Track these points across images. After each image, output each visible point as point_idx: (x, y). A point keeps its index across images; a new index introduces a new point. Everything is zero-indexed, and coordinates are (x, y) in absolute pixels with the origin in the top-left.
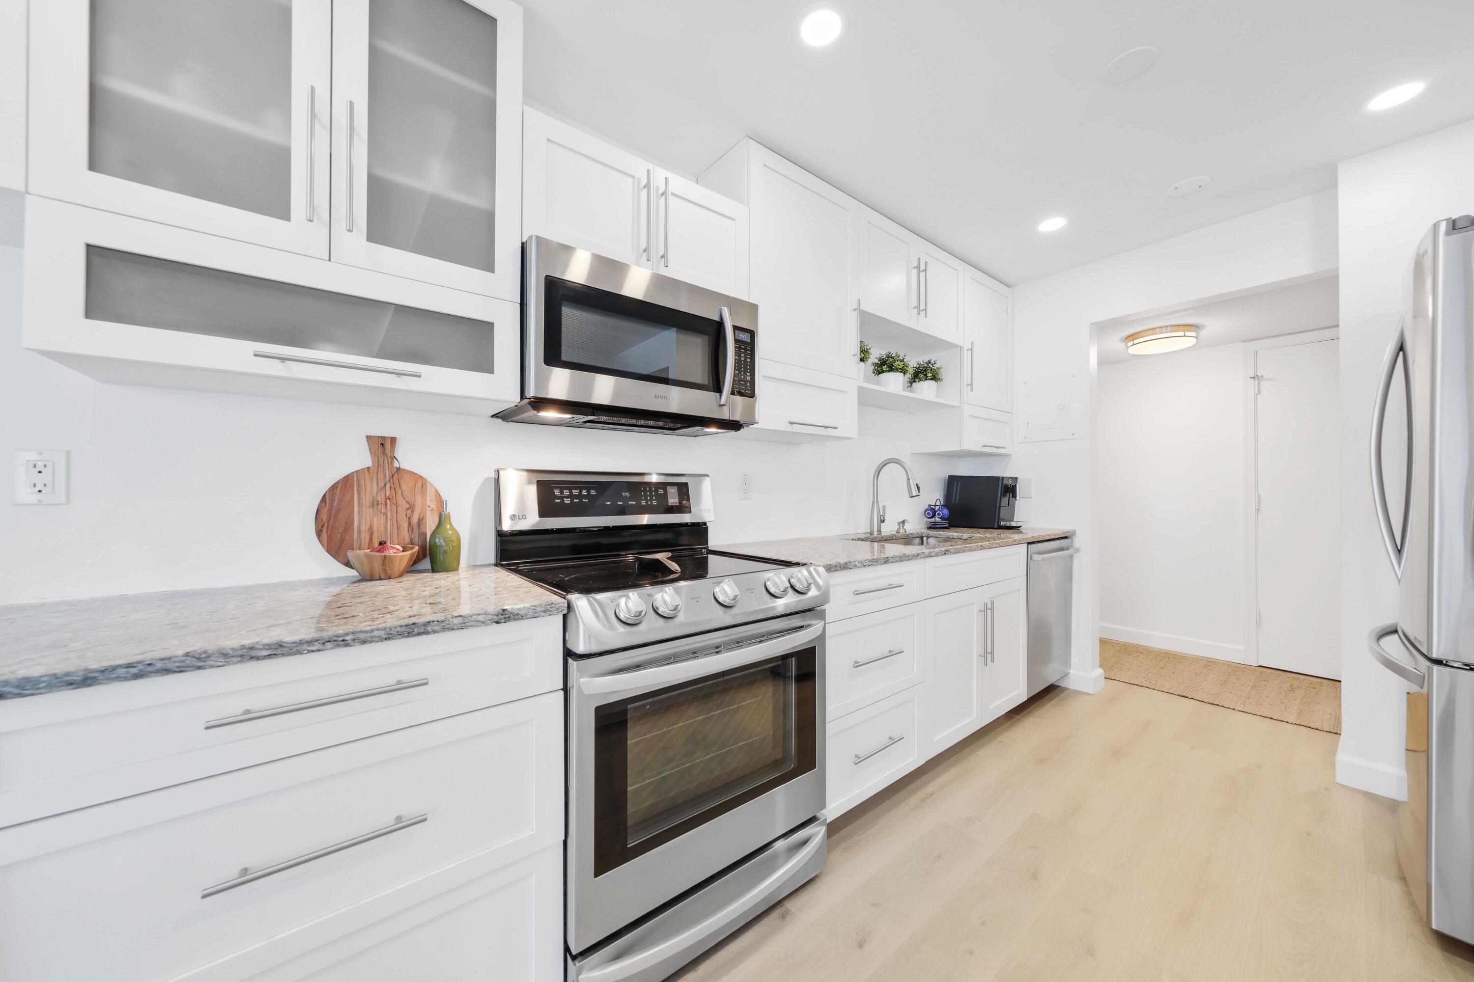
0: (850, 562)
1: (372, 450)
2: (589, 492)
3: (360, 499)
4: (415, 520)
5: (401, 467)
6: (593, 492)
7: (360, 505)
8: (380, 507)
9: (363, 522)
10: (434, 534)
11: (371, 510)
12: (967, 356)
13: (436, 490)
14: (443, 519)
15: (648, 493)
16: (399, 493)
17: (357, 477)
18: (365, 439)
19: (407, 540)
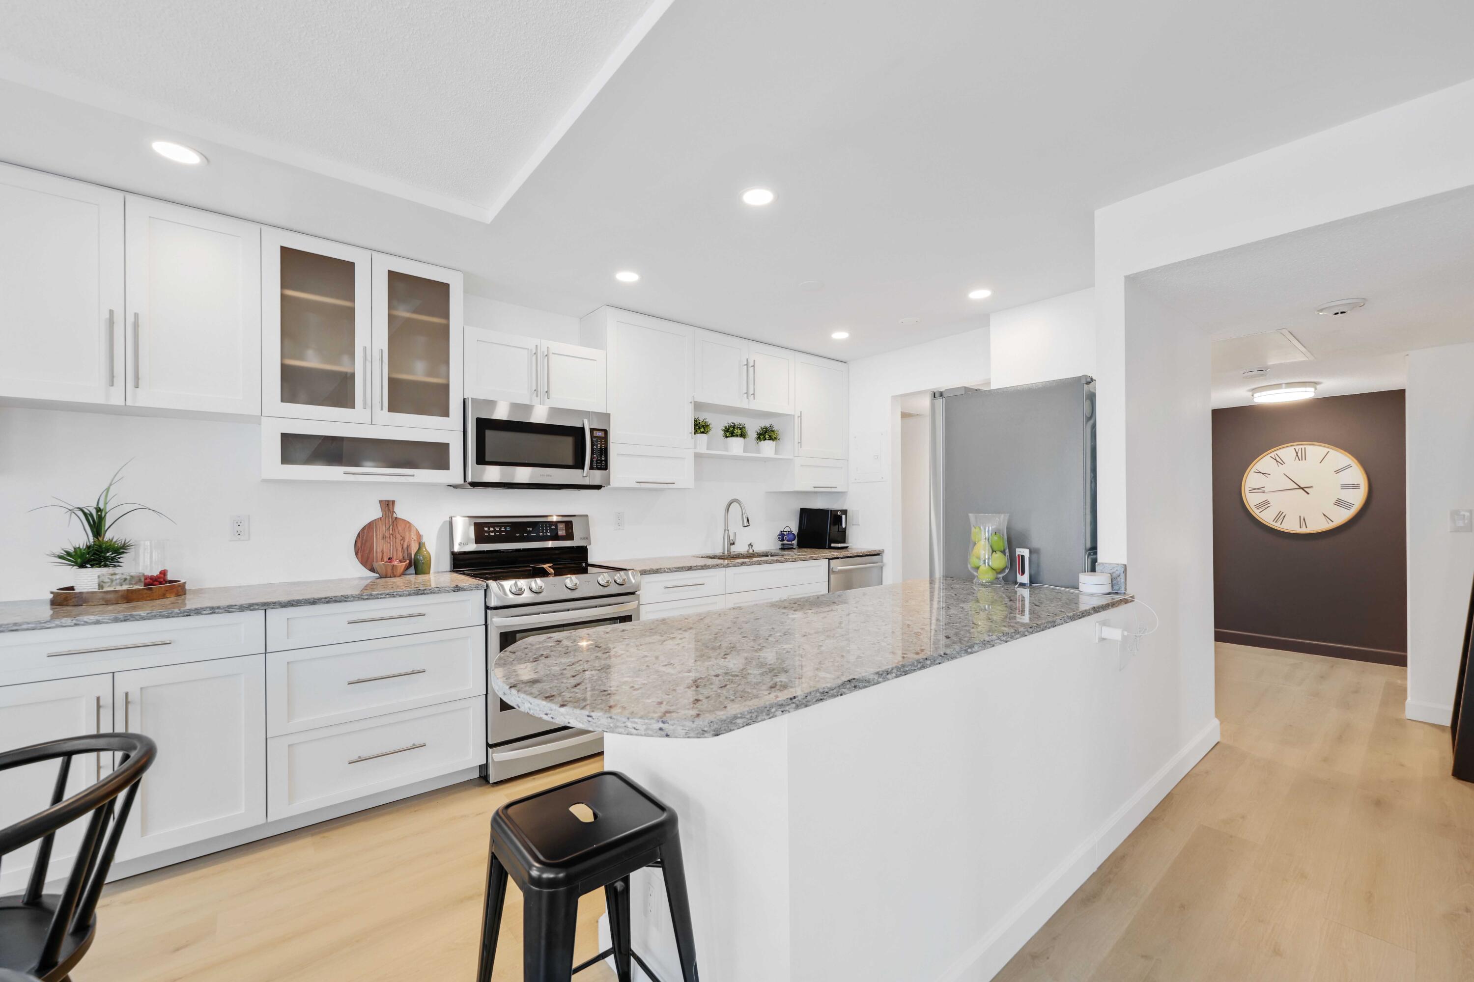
0: (661, 569)
1: (383, 508)
2: (505, 528)
3: (376, 535)
4: (405, 546)
5: (398, 517)
6: (508, 529)
7: (377, 538)
8: (387, 539)
9: (378, 548)
10: (416, 554)
11: (382, 541)
12: (797, 420)
13: (417, 530)
14: (421, 545)
15: (545, 528)
16: (397, 532)
17: (375, 523)
18: (379, 503)
19: (401, 557)
